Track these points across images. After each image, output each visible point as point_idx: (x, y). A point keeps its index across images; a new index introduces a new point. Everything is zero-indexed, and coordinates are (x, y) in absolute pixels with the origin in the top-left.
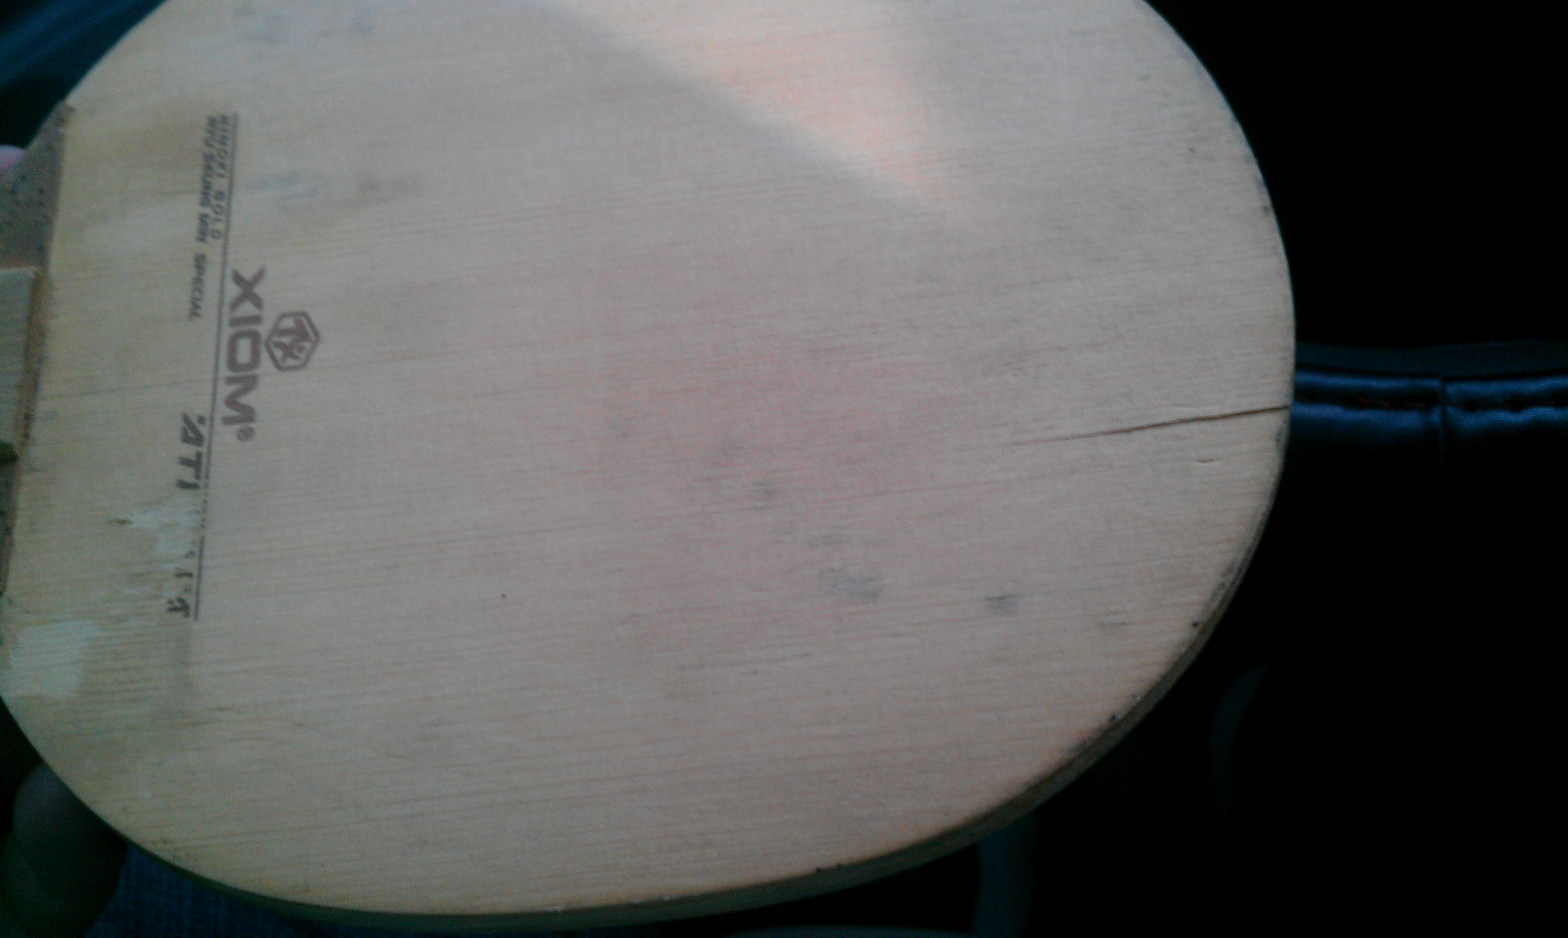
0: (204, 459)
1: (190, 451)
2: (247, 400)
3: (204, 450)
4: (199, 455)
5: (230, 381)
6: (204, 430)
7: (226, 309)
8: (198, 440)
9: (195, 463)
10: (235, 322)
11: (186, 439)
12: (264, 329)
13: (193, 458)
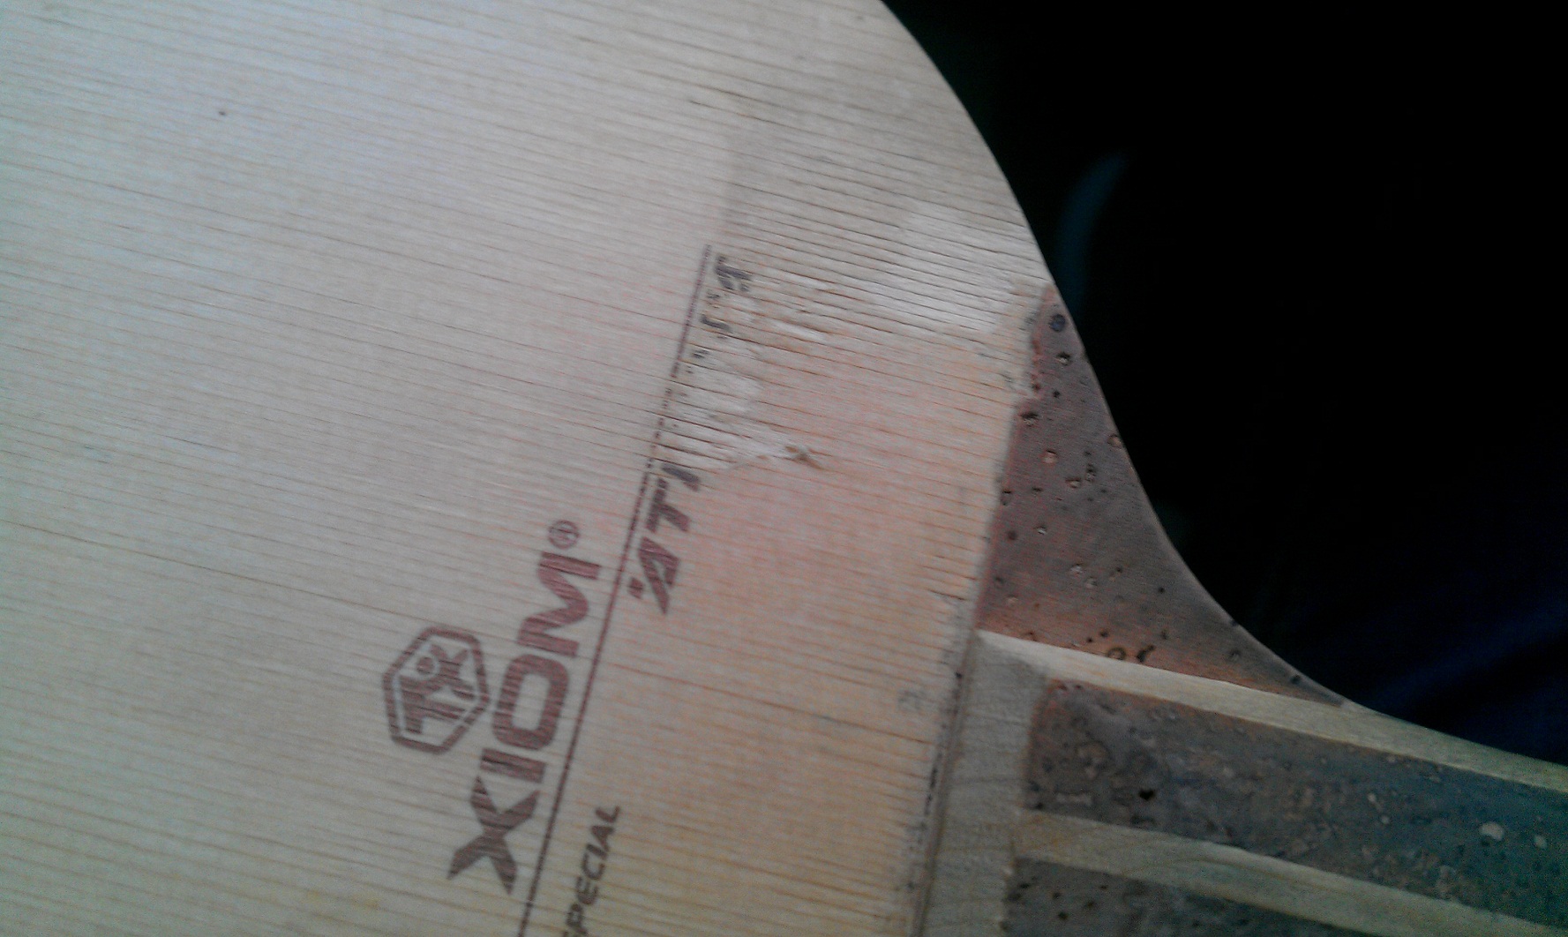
0: (644, 514)
1: (667, 537)
2: (546, 600)
3: (641, 532)
4: (652, 524)
5: (571, 649)
6: (635, 568)
7: (543, 809)
8: (650, 553)
9: (661, 510)
10: (535, 772)
11: (672, 562)
12: (482, 735)
13: (663, 522)
